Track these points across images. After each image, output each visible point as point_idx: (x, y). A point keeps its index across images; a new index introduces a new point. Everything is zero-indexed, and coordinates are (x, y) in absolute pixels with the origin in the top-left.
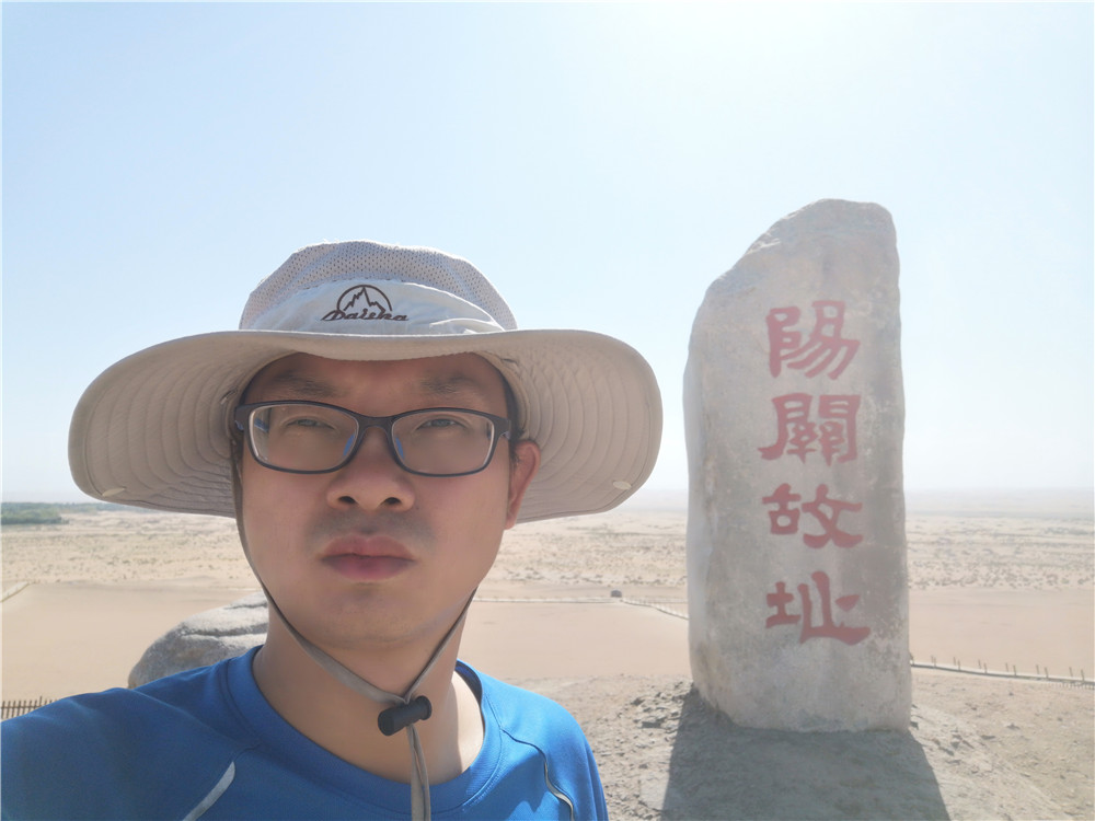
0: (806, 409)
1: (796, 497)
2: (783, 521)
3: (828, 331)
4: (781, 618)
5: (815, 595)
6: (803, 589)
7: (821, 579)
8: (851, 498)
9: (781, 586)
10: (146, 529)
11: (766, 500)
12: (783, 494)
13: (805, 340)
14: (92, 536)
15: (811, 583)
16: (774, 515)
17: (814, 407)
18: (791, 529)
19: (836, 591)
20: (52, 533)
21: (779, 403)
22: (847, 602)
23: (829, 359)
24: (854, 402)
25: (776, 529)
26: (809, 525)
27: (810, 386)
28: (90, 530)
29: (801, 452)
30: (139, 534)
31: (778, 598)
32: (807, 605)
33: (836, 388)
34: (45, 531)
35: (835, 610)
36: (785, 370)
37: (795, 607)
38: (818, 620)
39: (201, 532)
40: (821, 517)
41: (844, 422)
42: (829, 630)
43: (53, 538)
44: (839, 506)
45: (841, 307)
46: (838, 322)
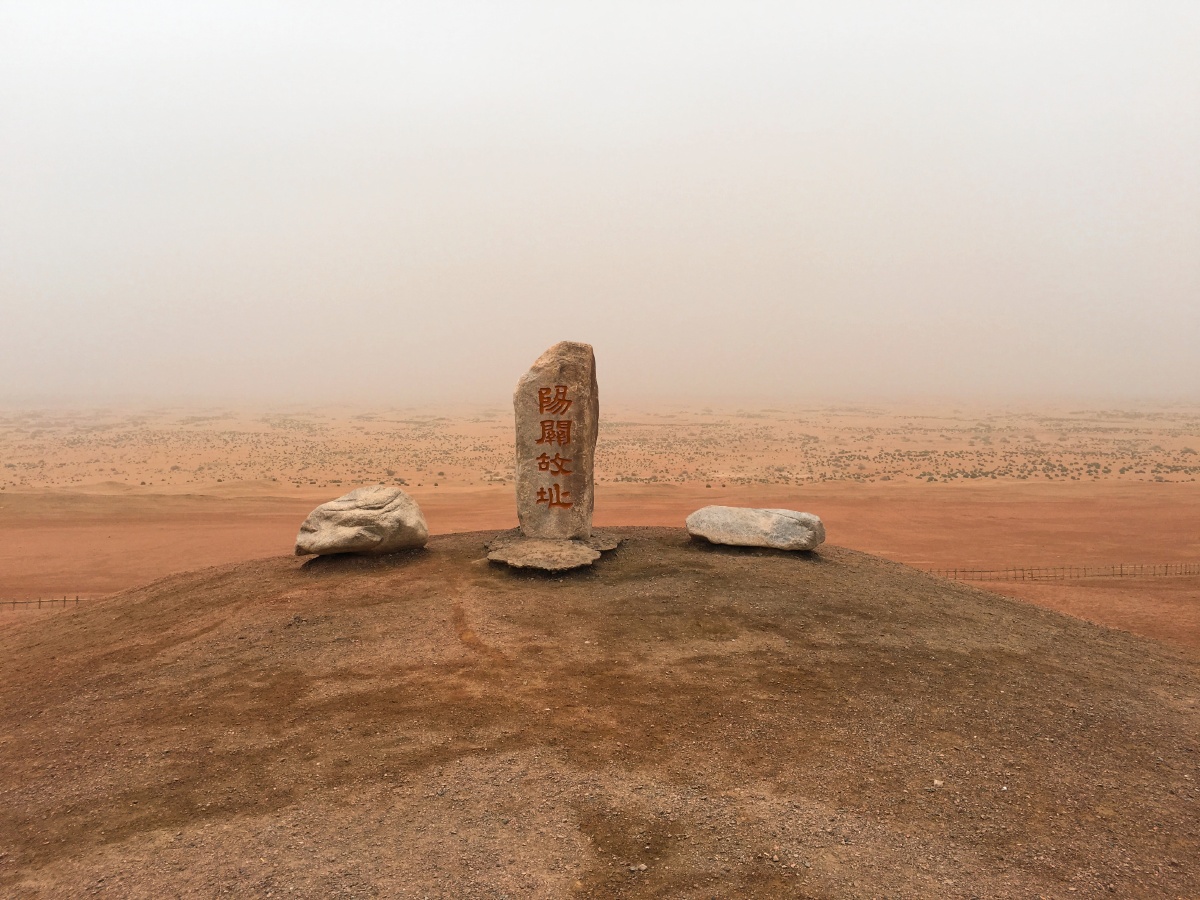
0: (552, 425)
1: (548, 458)
2: (543, 466)
3: (560, 397)
4: (542, 500)
5: (554, 492)
6: (550, 490)
7: (557, 486)
8: (567, 457)
9: (542, 489)
11: (538, 458)
12: (543, 456)
13: (552, 400)
15: (553, 488)
16: (540, 464)
17: (555, 424)
18: (547, 469)
19: (562, 490)
21: (542, 423)
22: (565, 494)
23: (560, 407)
24: (569, 422)
25: (541, 468)
26: (553, 467)
27: (553, 417)
29: (550, 441)
31: (541, 492)
32: (551, 496)
33: (563, 418)
35: (561, 497)
36: (545, 412)
37: (546, 496)
38: (555, 501)
40: (557, 464)
41: (565, 430)
42: (558, 503)
44: (563, 460)
45: (565, 387)
46: (564, 394)
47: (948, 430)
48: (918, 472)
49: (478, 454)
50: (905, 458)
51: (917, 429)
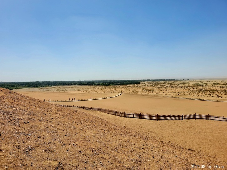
10: (153, 84)
28: (143, 85)
30: (152, 85)
34: (136, 85)
39: (163, 85)
43: (136, 86)
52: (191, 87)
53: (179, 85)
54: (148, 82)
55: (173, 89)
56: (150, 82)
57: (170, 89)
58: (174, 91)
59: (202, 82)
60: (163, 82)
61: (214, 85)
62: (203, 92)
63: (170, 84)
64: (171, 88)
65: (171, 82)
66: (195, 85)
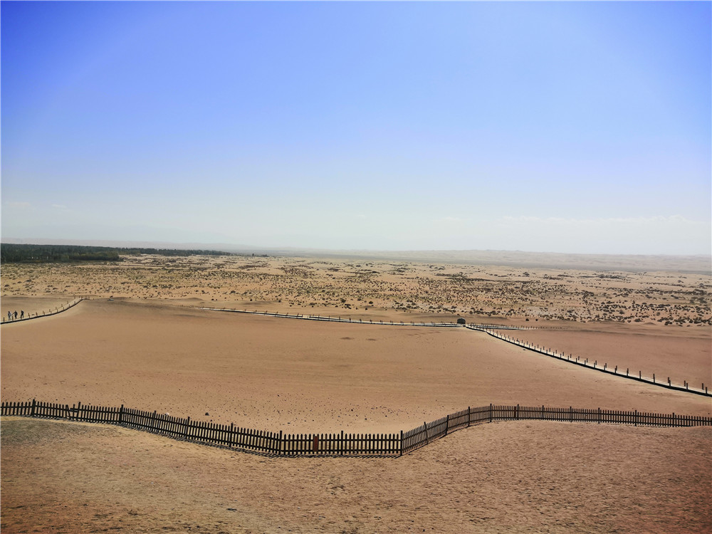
10: (168, 266)
14: (136, 269)
20: (113, 267)
28: (136, 265)
30: (164, 269)
34: (109, 265)
39: (199, 269)
43: (113, 270)
47: (676, 292)
48: (659, 318)
49: (391, 292)
50: (650, 308)
51: (655, 290)
52: (277, 276)
53: (245, 271)
54: (149, 256)
55: (228, 281)
56: (158, 257)
57: (222, 282)
58: (232, 289)
59: (301, 263)
60: (195, 258)
61: (330, 273)
62: (308, 292)
63: (218, 266)
64: (224, 277)
65: (220, 260)
66: (286, 272)
